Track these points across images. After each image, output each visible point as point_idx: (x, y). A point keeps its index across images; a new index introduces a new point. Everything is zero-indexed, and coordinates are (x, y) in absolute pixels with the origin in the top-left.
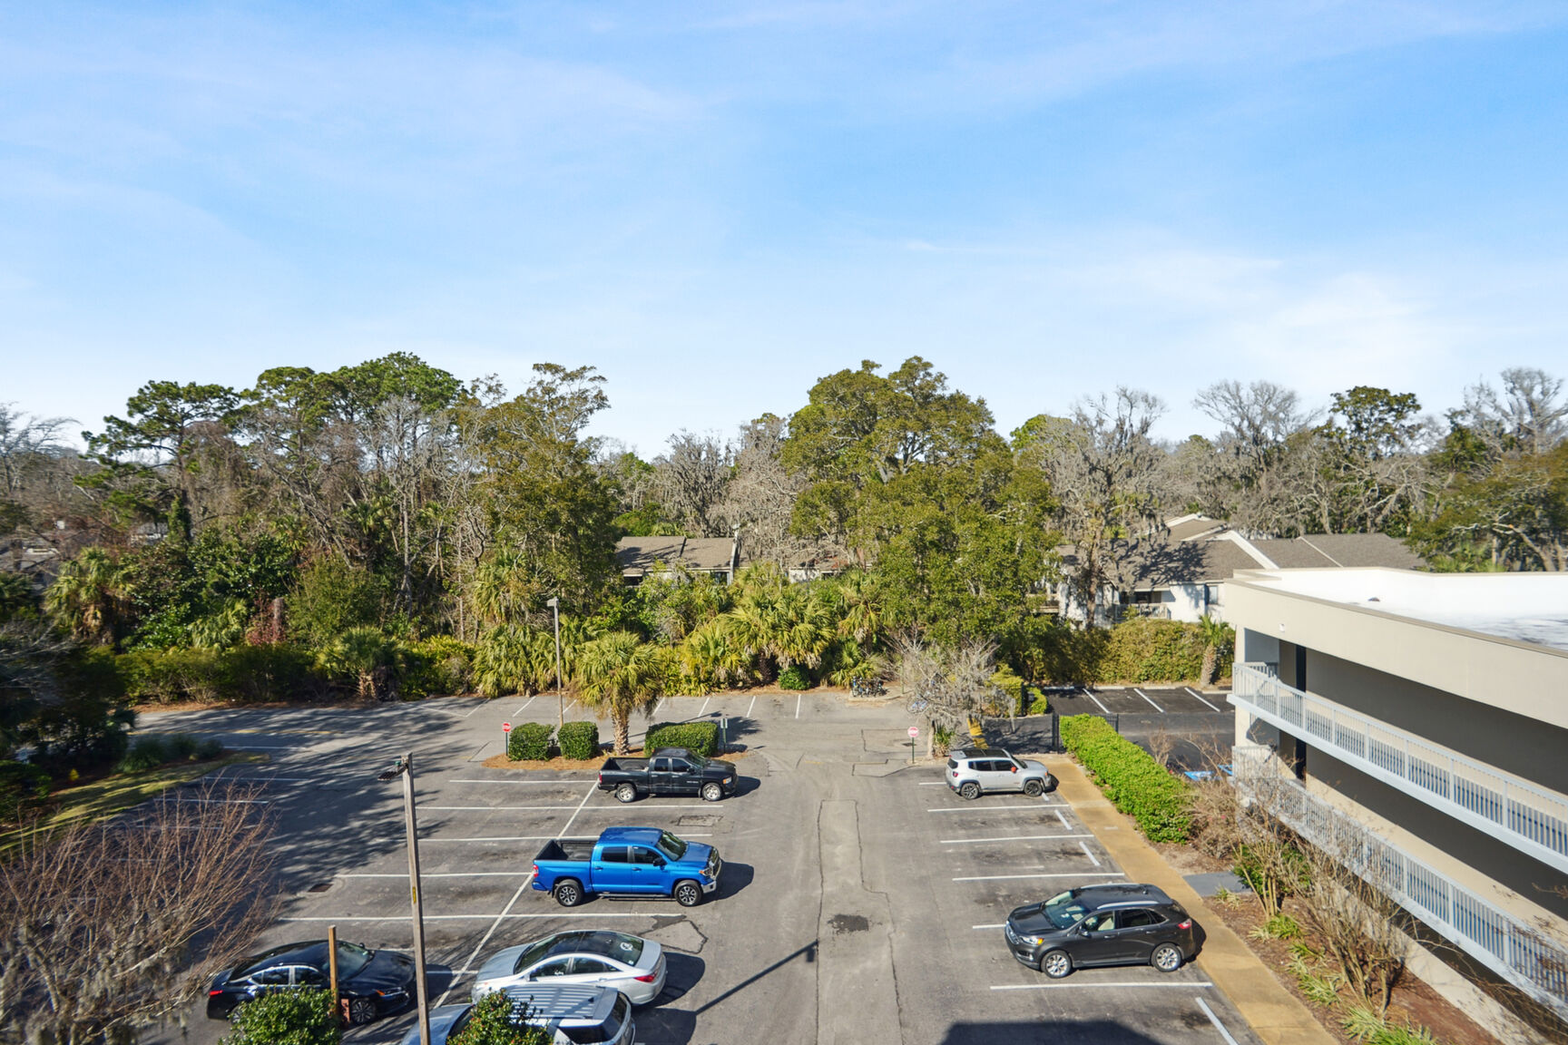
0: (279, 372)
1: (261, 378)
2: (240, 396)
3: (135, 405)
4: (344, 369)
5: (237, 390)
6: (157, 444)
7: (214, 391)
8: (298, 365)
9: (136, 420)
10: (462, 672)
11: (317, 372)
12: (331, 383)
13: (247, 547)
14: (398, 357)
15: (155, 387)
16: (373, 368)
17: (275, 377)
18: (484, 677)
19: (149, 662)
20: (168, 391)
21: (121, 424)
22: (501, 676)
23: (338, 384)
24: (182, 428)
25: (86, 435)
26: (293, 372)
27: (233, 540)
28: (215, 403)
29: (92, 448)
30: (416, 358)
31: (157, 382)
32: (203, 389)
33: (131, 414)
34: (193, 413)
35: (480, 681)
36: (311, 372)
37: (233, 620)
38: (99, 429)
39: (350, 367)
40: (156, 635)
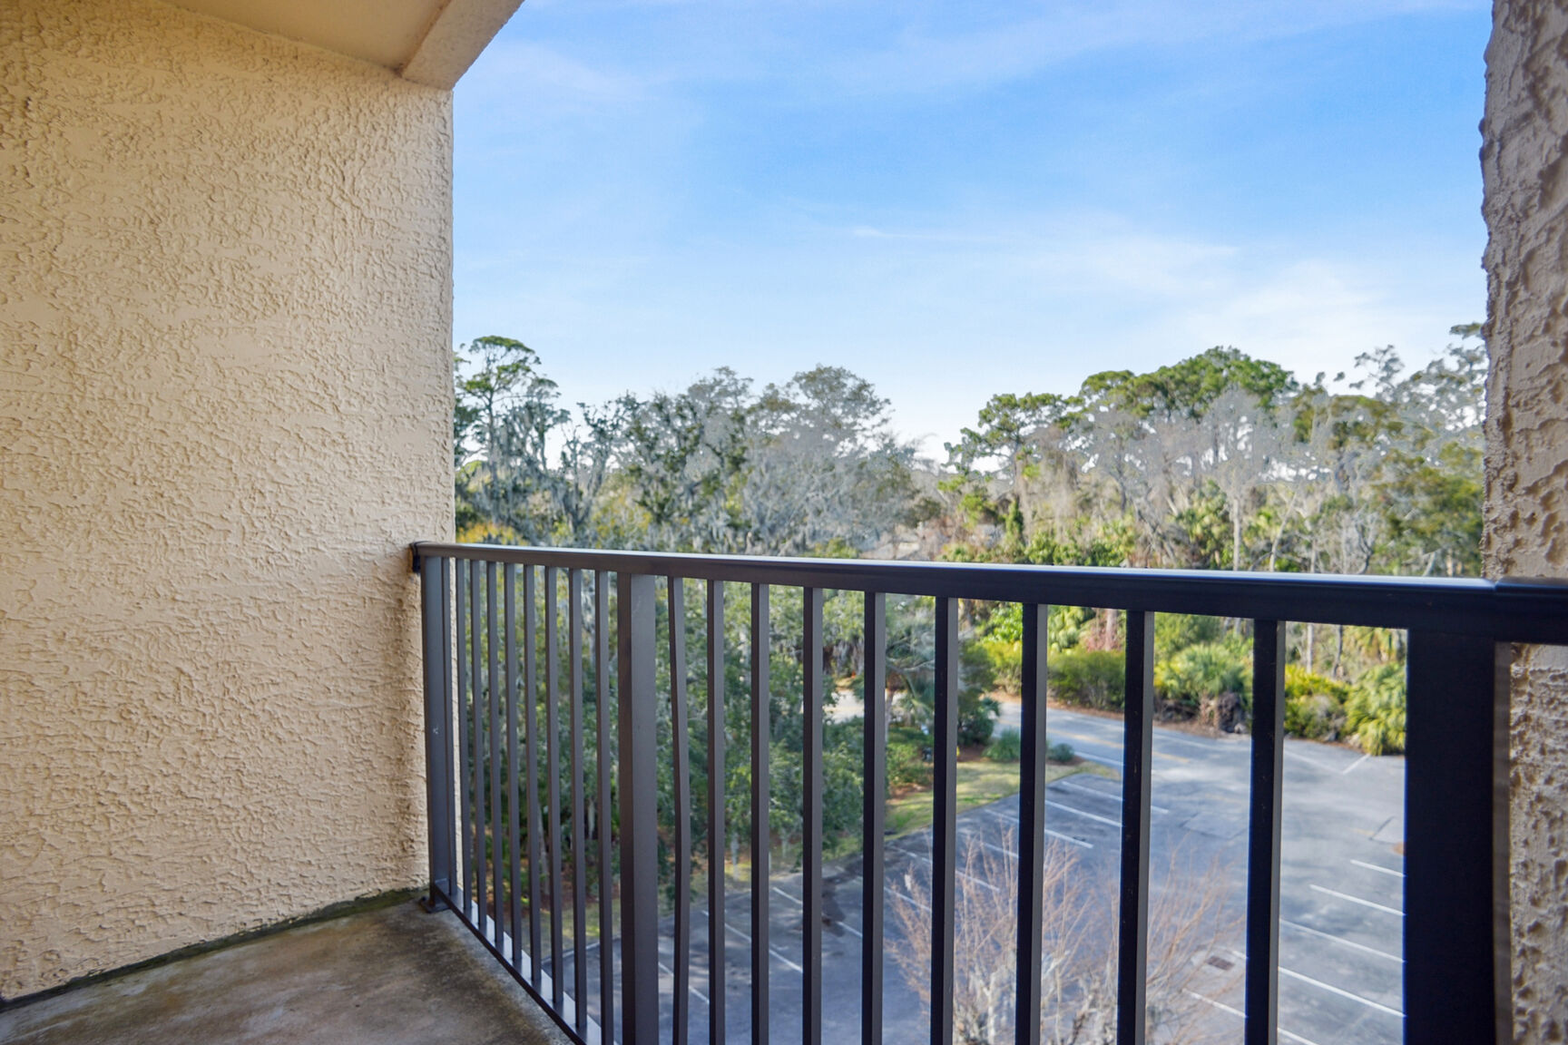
0: (1102, 377)
1: (1085, 384)
2: (1067, 403)
3: (985, 417)
4: (1163, 370)
5: (1065, 397)
6: (997, 451)
7: (1045, 400)
8: (1119, 368)
9: (983, 430)
10: (1329, 715)
11: (1137, 373)
12: (1151, 384)
13: (1081, 550)
14: (1217, 353)
15: (999, 400)
16: (1193, 366)
17: (1098, 382)
18: (1362, 727)
19: (1001, 654)
20: (1008, 403)
21: (972, 434)
22: (1388, 729)
23: (1156, 385)
24: (1018, 437)
25: (947, 445)
26: (1115, 375)
27: (1069, 543)
28: (1046, 410)
29: (951, 458)
30: (1236, 351)
31: (999, 395)
32: (1037, 398)
33: (980, 425)
34: (1027, 421)
35: (1355, 730)
36: (1130, 374)
37: (1069, 622)
38: (956, 440)
39: (1169, 365)
40: (1004, 630)
